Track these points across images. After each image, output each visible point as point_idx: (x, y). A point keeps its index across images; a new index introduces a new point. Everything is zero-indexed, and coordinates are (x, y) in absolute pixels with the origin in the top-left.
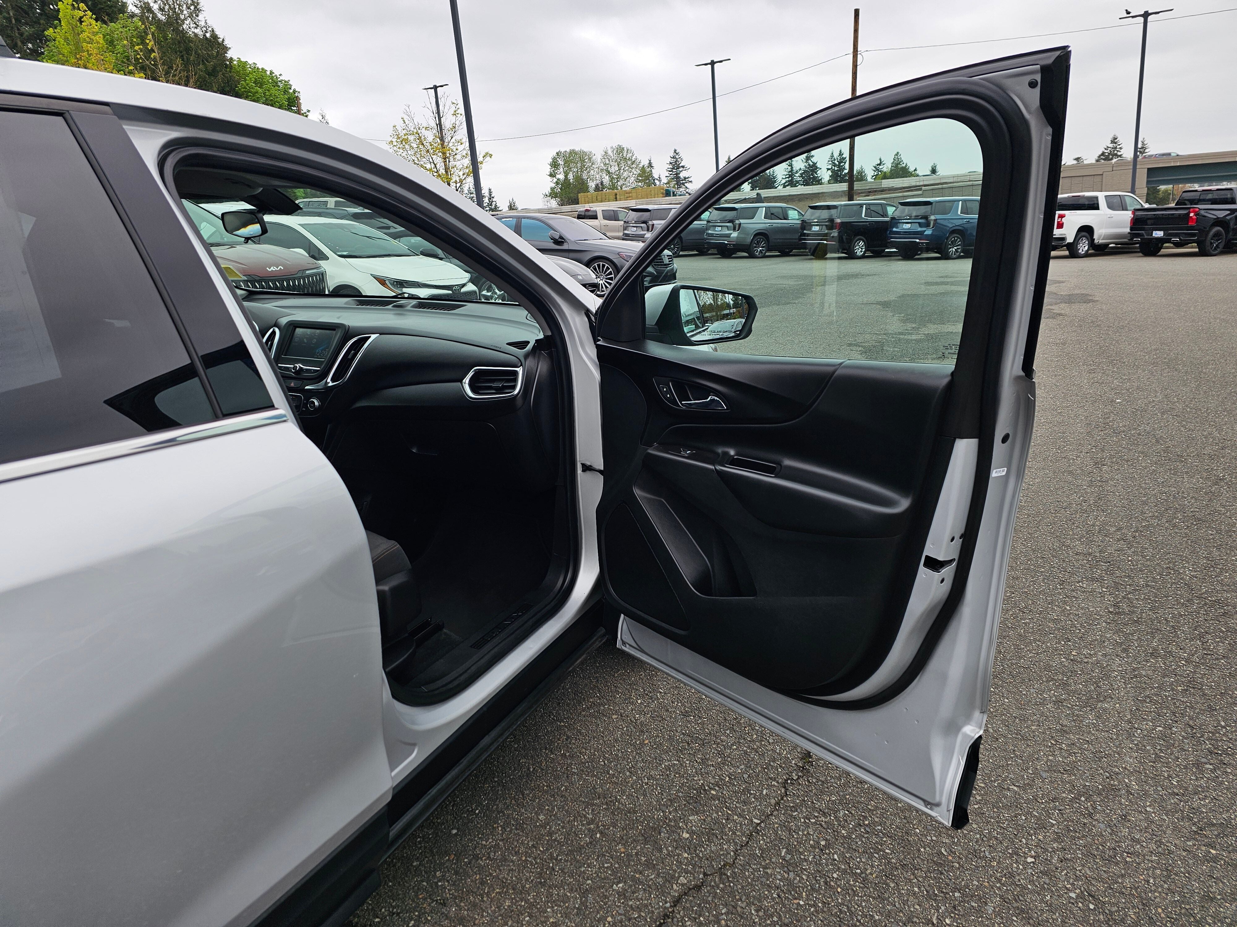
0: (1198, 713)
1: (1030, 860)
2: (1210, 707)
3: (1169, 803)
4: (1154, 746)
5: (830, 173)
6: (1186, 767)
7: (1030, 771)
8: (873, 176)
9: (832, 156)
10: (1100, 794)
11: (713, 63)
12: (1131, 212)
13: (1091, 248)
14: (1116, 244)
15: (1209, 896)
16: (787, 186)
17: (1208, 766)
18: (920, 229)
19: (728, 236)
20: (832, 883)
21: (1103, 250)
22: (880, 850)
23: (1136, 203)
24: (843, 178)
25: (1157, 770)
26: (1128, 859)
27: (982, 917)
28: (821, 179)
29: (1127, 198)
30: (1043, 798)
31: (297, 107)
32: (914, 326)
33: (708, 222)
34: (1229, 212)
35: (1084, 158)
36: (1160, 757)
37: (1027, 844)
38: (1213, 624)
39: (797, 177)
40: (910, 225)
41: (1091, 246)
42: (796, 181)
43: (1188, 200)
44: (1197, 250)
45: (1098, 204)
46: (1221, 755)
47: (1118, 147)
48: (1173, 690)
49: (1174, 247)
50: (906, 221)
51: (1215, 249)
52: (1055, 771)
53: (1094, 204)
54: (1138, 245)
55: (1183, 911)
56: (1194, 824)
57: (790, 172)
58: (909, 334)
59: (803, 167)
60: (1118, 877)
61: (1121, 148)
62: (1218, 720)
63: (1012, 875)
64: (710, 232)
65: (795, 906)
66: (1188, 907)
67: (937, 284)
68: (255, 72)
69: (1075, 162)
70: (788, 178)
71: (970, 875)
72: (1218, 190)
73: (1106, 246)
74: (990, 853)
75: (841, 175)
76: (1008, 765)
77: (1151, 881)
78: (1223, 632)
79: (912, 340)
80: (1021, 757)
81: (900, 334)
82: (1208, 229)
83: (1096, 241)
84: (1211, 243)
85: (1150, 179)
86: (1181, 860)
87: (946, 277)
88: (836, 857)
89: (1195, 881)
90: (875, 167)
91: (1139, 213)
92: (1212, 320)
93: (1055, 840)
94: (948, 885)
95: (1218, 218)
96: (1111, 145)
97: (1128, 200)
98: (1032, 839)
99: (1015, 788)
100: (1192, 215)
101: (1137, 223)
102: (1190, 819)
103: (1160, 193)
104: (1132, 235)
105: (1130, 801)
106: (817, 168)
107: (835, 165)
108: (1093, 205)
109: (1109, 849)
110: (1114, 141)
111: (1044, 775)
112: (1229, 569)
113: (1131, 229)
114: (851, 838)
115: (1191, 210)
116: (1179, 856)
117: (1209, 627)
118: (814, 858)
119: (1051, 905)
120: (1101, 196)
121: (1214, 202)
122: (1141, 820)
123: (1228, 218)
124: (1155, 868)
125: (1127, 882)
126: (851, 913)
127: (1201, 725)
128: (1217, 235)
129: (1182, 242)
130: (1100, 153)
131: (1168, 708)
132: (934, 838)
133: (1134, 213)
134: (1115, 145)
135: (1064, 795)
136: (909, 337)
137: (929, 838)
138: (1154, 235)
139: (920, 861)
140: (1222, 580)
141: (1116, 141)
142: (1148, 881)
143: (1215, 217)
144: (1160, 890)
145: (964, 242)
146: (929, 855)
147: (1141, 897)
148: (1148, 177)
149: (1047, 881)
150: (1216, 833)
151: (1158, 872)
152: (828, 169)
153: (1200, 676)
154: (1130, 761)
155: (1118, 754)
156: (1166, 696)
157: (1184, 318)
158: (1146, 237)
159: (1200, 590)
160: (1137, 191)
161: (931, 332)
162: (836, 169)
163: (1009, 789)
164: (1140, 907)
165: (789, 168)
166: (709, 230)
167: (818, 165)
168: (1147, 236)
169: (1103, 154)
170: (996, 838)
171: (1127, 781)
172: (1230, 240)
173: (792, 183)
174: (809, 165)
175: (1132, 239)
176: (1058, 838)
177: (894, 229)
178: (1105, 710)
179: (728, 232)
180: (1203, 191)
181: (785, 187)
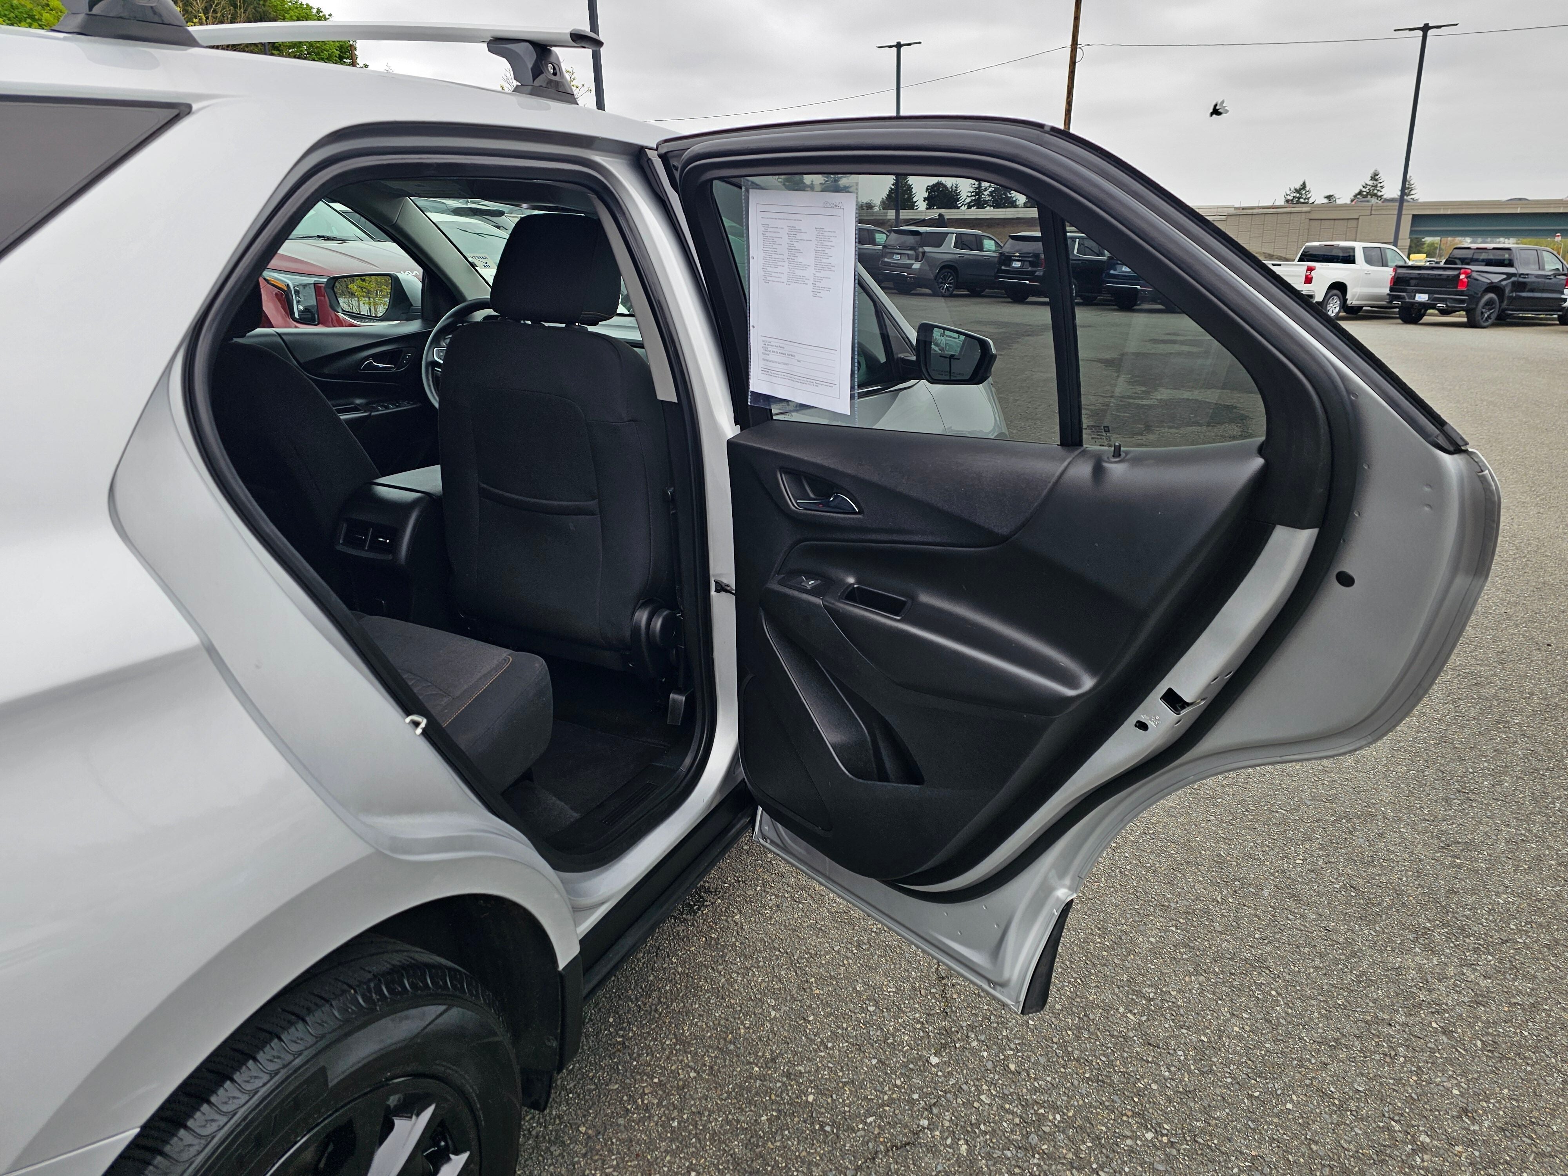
0: (1449, 761)
1: (1298, 861)
2: (1459, 757)
3: (1420, 826)
4: (1408, 785)
6: (1436, 801)
7: (1296, 800)
10: (1359, 818)
11: (899, 46)
12: (1392, 269)
13: (1342, 310)
14: (1371, 307)
15: (1453, 890)
17: (1456, 801)
19: (909, 267)
20: (1126, 873)
21: (1356, 313)
22: (1166, 852)
23: (1398, 258)
25: (1410, 803)
26: (1384, 864)
27: (1260, 898)
29: (1388, 252)
30: (1308, 819)
31: (352, 59)
32: (1144, 389)
33: (884, 247)
34: (1505, 276)
35: (1337, 196)
36: (1413, 793)
37: (1295, 851)
38: (1465, 692)
41: (1343, 308)
42: (984, 201)
43: (1459, 259)
44: (1465, 320)
45: (1354, 256)
46: (1468, 793)
47: (1379, 185)
48: (1426, 743)
49: (1439, 314)
51: (1487, 320)
52: (1318, 800)
53: (1350, 256)
54: (1398, 310)
55: (1431, 899)
56: (1442, 842)
58: (1140, 398)
60: (1376, 875)
61: (1382, 187)
62: (1466, 767)
63: (1283, 872)
64: (886, 260)
65: (1096, 887)
66: (1435, 897)
67: (1164, 342)
68: (297, 8)
69: (1326, 201)
71: (1247, 870)
72: (1494, 249)
73: (1360, 308)
74: (1263, 856)
76: (1276, 795)
77: (1404, 879)
78: (1475, 699)
79: (1143, 405)
80: (1287, 789)
81: (1130, 397)
82: (1479, 295)
83: (1349, 302)
84: (1482, 313)
85: (1413, 229)
86: (1430, 866)
87: (1174, 334)
88: (1127, 855)
89: (1442, 880)
91: (1400, 271)
92: (1478, 402)
93: (1320, 849)
94: (1229, 877)
95: (1492, 283)
96: (1370, 183)
97: (1389, 254)
98: (1300, 848)
99: (1284, 812)
100: (1462, 277)
101: (1399, 283)
102: (1439, 838)
103: (1425, 246)
104: (1392, 298)
105: (1386, 824)
108: (1348, 258)
109: (1368, 856)
110: (1375, 177)
111: (1309, 803)
112: (1484, 646)
113: (1391, 290)
114: (1138, 842)
115: (1462, 271)
116: (1429, 863)
117: (1462, 694)
118: (1108, 854)
119: (1318, 892)
120: (1359, 247)
121: (1489, 263)
122: (1395, 838)
123: (1504, 283)
124: (1407, 870)
125: (1383, 879)
126: (1146, 893)
127: (1452, 770)
128: (1490, 303)
129: (1449, 309)
130: (1357, 191)
131: (1420, 756)
132: (1213, 845)
133: (1395, 270)
134: (1375, 182)
135: (1327, 818)
136: (1140, 402)
137: (1209, 844)
138: (1416, 299)
139: (1202, 860)
140: (1476, 655)
141: (1377, 177)
142: (1401, 879)
143: (1489, 281)
144: (1411, 885)
146: (1209, 856)
147: (1396, 890)
148: (1412, 226)
149: (1315, 876)
150: (1461, 848)
151: (1410, 873)
153: (1452, 733)
154: (1386, 795)
155: (1375, 789)
156: (1419, 747)
157: (1448, 398)
158: (1407, 300)
159: (1454, 663)
160: (1399, 244)
161: (1164, 397)
163: (1277, 812)
164: (1395, 895)
166: (885, 257)
168: (1409, 299)
169: (1360, 193)
170: (1268, 846)
171: (1383, 809)
172: (1504, 310)
173: (979, 203)
175: (1391, 302)
176: (1322, 847)
177: (1112, 272)
178: (1363, 756)
179: (908, 262)
180: (1478, 249)
181: (969, 207)
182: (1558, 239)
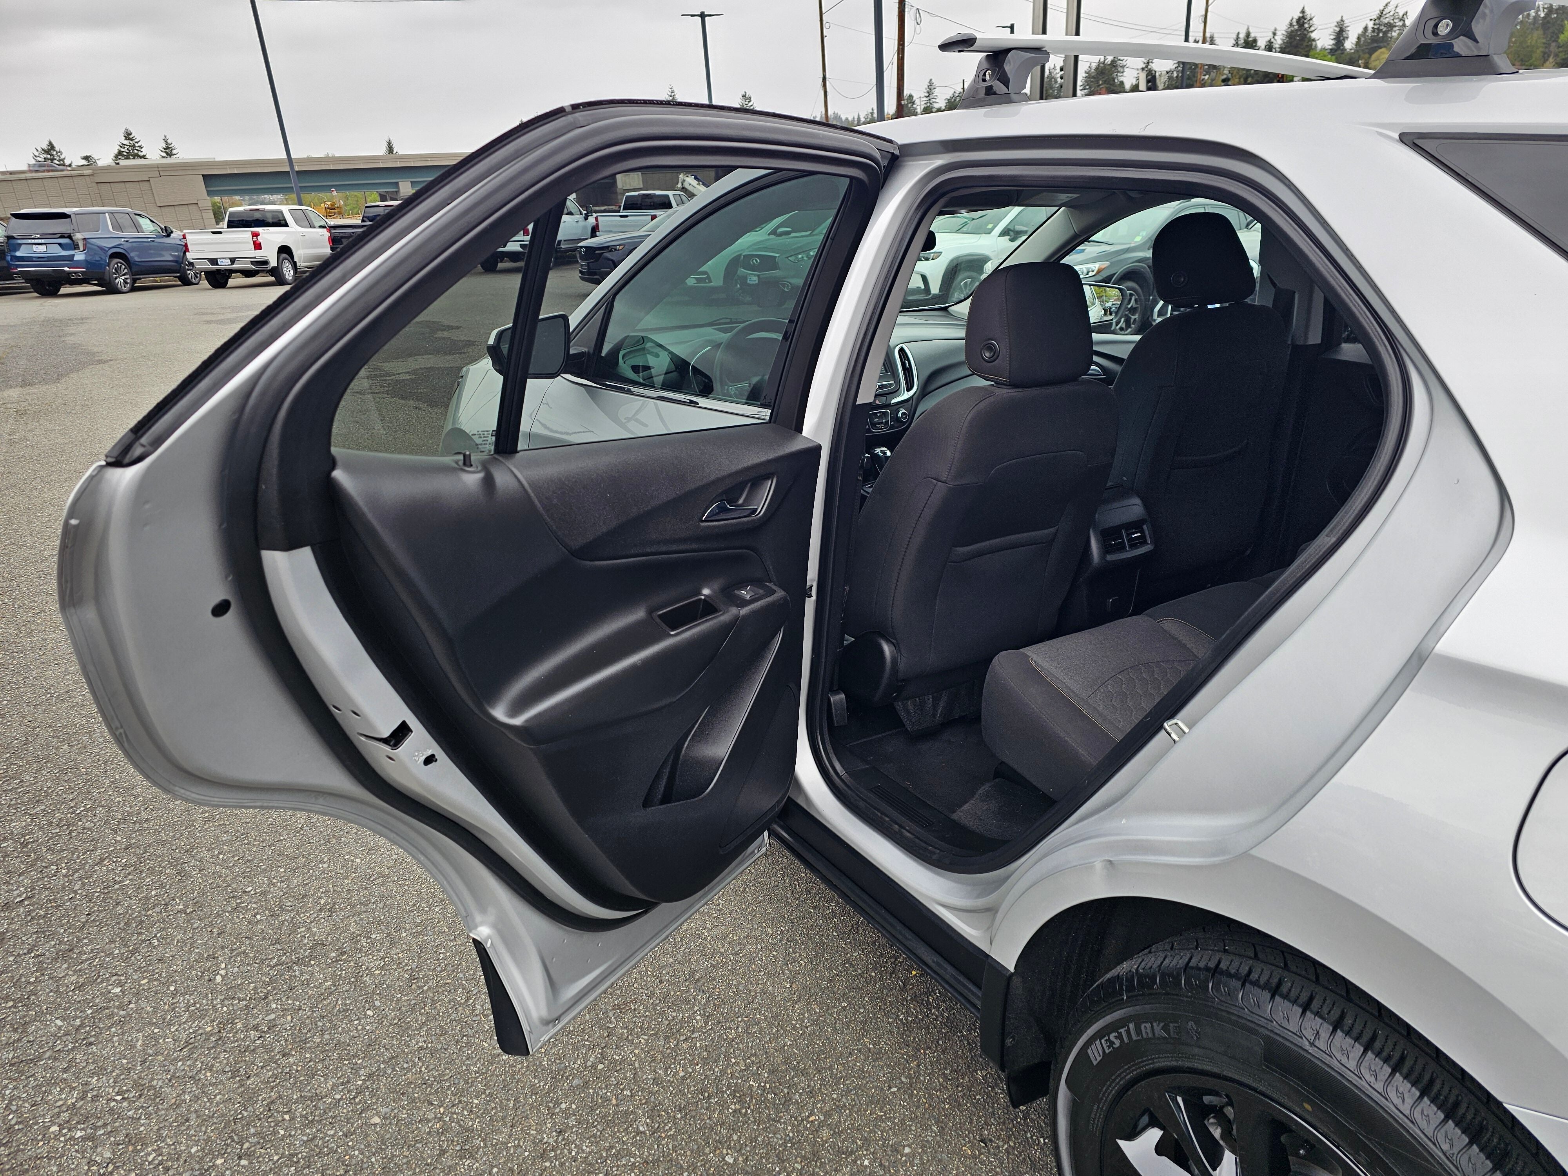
18: (64, 253)
29: (309, 213)
35: (95, 157)
40: (44, 246)
41: (295, 271)
45: (285, 220)
50: (33, 241)
85: (208, 189)
91: (333, 230)
97: (312, 215)
110: (128, 136)
130: (116, 152)
133: (329, 230)
141: (131, 137)
145: (130, 269)
148: (206, 187)
169: (120, 153)
177: (18, 254)
182: (335, 193)
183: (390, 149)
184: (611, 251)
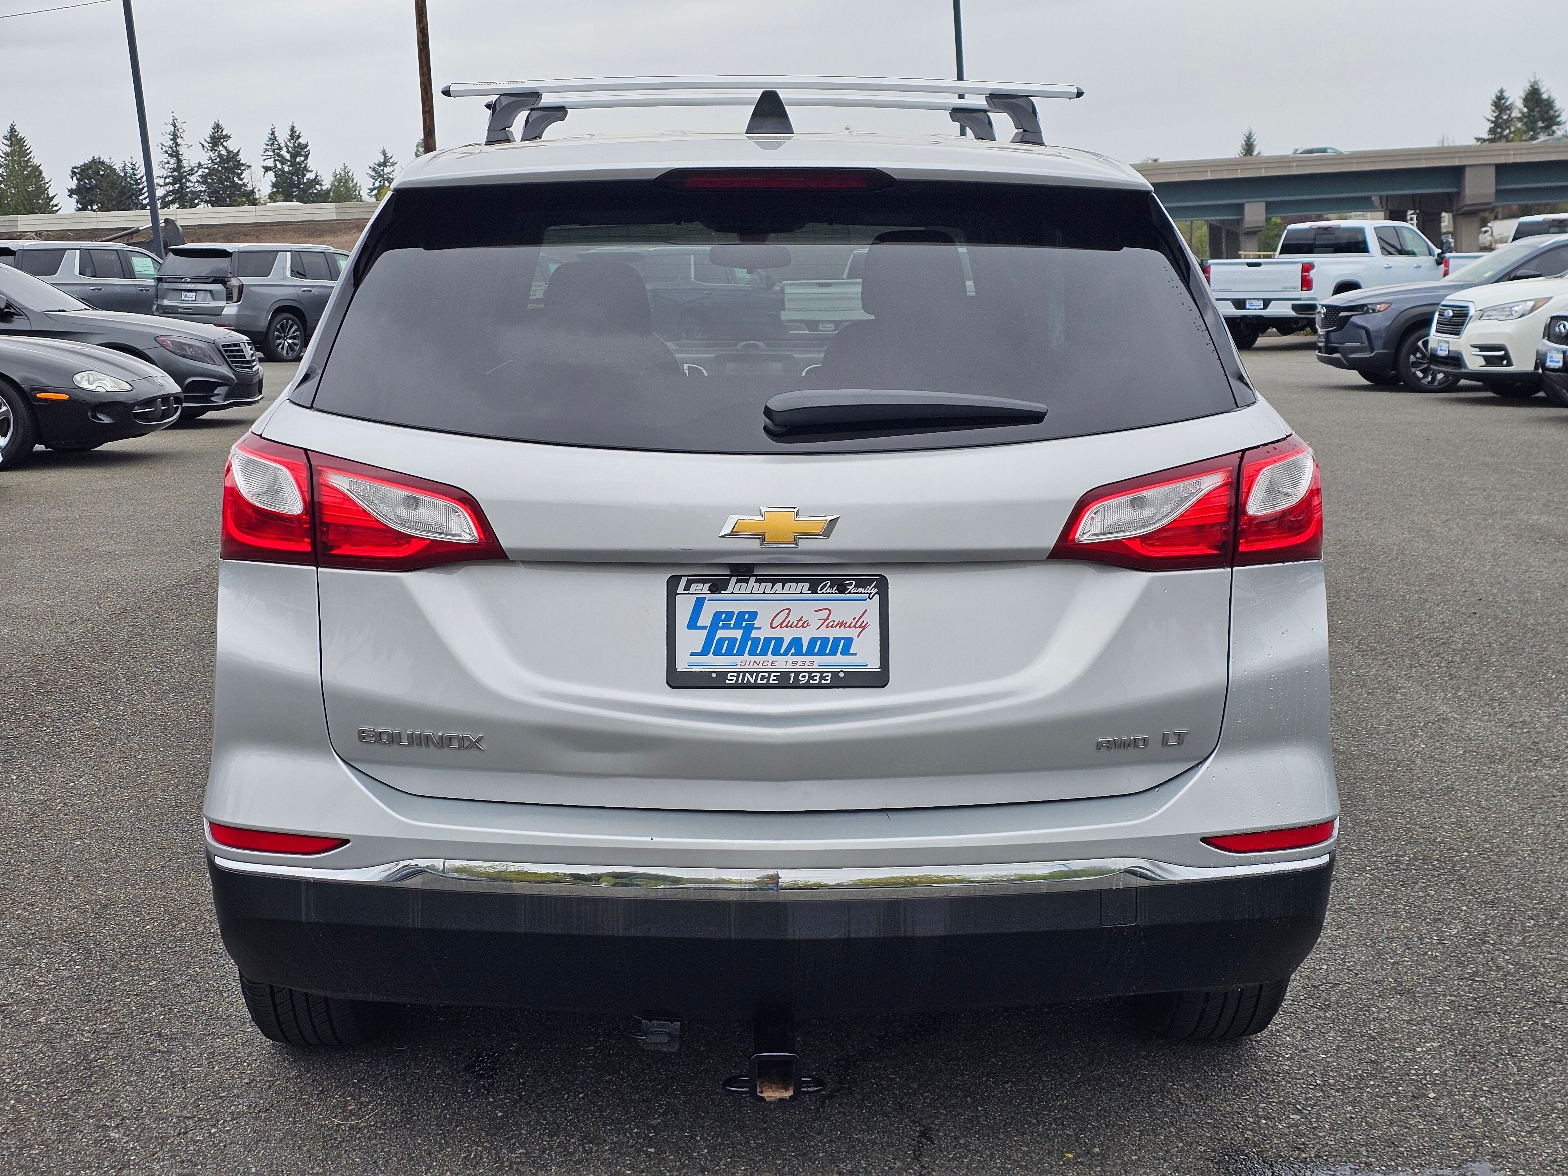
5: (271, 176)
8: (372, 190)
9: (273, 138)
16: (172, 202)
24: (305, 191)
28: (252, 192)
39: (194, 183)
42: (192, 193)
57: (174, 170)
59: (205, 161)
70: (173, 184)
75: (300, 183)
90: (374, 170)
106: (239, 164)
107: (283, 161)
152: (267, 169)
162: (286, 169)
165: (173, 160)
167: (243, 158)
174: (220, 156)
183: (1249, 148)
184: (1367, 312)
